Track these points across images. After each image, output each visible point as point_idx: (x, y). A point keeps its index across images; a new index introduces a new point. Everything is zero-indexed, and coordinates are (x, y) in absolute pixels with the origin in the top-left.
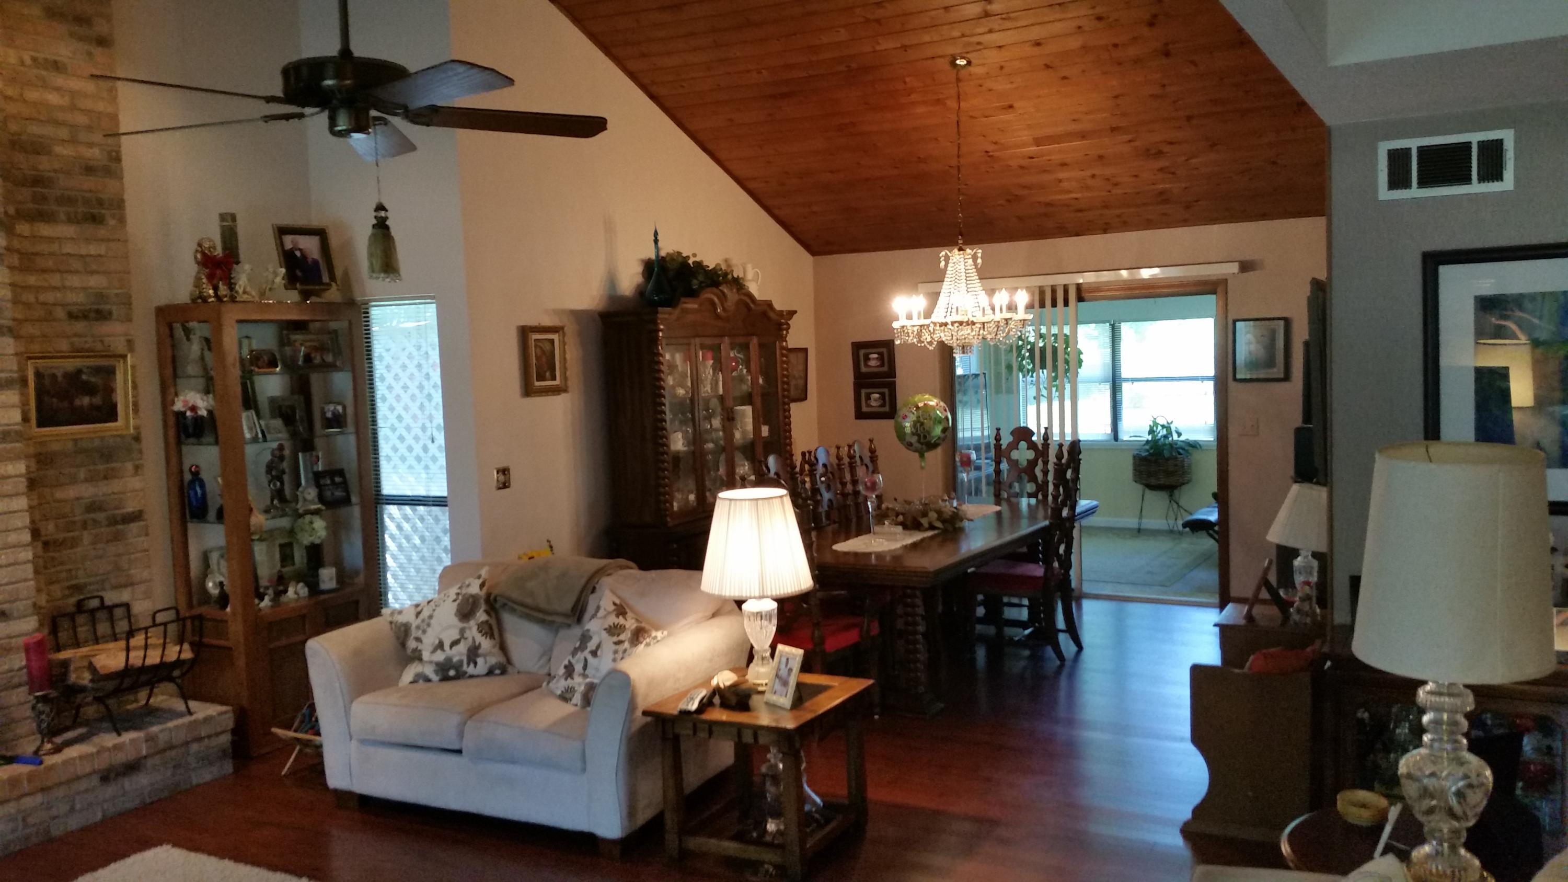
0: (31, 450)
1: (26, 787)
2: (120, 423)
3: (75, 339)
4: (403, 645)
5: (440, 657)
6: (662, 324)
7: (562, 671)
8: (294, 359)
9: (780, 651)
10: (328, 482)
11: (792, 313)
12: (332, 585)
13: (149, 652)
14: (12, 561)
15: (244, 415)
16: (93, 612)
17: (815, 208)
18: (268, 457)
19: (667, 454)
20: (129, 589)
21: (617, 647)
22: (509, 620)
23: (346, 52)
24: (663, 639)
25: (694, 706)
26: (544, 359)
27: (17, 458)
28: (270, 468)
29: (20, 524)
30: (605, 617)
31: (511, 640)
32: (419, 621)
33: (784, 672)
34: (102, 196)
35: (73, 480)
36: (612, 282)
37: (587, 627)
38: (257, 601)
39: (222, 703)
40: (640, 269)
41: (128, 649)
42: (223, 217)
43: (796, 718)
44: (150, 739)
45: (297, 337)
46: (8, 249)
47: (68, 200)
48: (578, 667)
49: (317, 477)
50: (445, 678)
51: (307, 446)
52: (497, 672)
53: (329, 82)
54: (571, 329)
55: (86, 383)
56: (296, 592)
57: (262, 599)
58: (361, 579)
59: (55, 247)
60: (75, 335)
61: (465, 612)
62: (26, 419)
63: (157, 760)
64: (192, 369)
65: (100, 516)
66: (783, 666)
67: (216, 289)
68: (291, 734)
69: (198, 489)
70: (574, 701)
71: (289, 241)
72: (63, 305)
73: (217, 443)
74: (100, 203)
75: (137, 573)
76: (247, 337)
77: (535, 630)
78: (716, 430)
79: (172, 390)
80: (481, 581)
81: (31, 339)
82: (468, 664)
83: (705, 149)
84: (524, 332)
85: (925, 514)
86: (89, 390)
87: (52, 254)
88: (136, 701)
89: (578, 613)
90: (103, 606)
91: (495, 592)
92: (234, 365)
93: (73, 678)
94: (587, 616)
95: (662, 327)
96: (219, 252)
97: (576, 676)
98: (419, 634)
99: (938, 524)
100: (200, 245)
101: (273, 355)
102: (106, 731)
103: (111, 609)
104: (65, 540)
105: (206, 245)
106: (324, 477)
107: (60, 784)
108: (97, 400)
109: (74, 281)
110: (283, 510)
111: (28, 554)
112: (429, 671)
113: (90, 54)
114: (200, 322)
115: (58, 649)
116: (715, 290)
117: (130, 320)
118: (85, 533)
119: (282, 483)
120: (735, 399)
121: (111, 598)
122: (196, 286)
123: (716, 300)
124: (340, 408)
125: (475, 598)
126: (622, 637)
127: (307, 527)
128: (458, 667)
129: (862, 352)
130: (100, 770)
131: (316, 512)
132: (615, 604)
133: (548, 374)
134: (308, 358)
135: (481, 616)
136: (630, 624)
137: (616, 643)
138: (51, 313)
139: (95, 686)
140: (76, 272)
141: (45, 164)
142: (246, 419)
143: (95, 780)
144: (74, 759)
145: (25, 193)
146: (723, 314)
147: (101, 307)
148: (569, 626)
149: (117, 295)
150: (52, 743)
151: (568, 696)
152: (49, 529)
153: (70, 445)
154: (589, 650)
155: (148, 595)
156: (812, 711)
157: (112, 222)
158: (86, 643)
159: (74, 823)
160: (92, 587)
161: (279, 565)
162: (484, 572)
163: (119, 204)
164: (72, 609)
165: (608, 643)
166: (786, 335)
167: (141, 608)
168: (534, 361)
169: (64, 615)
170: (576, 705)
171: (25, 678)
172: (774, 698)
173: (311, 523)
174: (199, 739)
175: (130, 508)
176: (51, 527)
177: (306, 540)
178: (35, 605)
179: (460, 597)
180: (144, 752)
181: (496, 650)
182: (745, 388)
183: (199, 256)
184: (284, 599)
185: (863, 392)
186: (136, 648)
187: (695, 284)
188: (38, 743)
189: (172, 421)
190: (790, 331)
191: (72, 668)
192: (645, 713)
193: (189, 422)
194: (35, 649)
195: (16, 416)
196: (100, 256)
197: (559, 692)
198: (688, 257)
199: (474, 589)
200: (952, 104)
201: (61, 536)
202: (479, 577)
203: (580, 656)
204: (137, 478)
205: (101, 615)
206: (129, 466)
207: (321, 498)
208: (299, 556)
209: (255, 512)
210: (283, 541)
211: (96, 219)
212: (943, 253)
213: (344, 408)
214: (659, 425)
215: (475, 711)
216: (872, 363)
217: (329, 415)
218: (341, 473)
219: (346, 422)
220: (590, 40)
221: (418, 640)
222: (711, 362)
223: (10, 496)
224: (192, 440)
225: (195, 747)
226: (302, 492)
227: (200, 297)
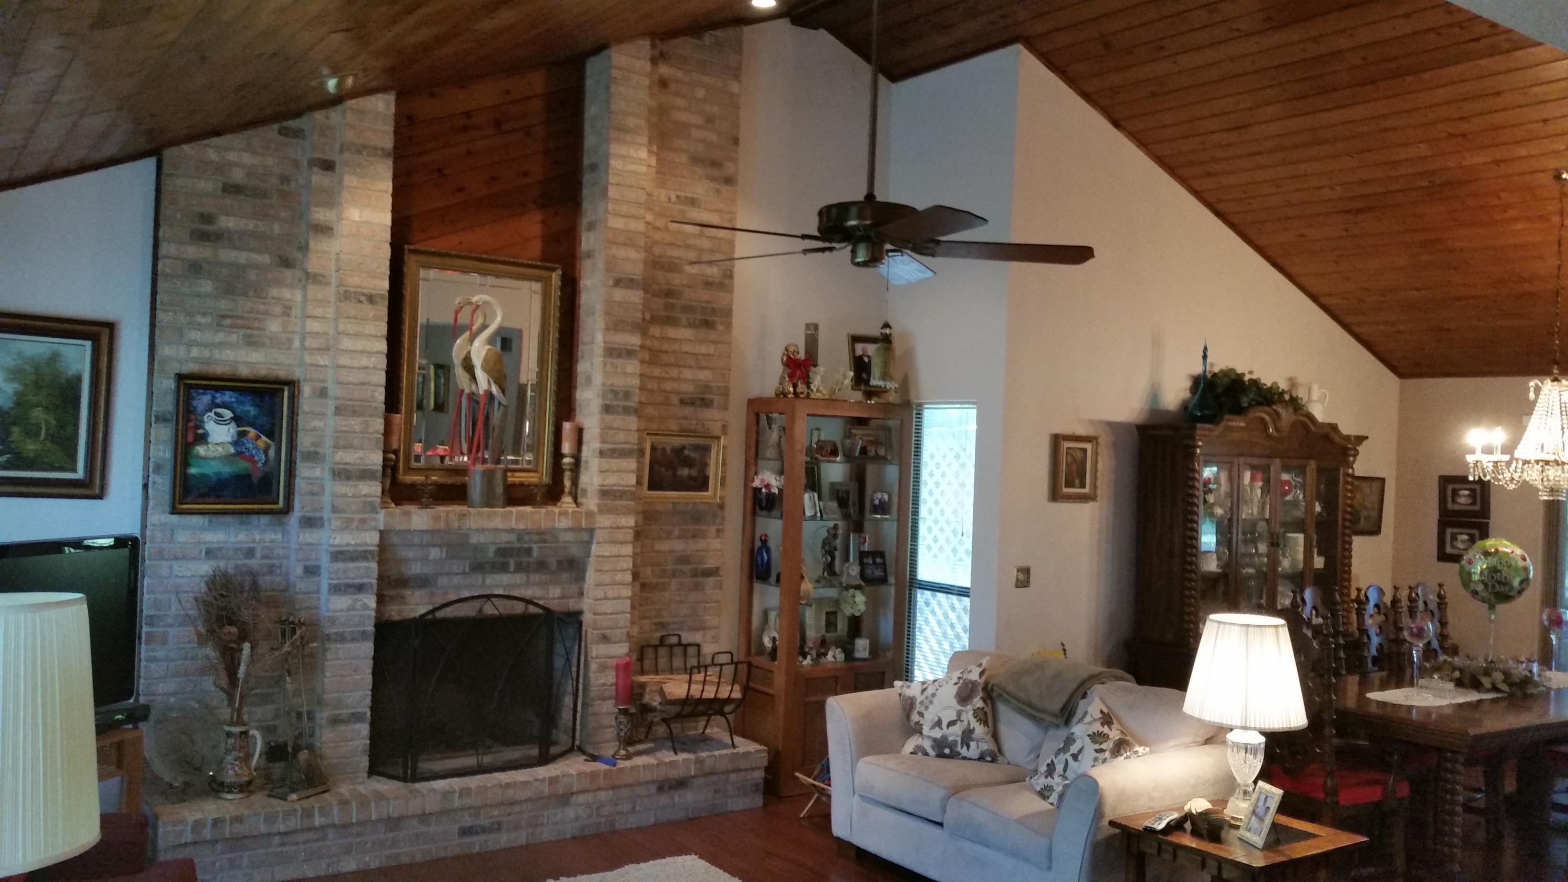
0: (641, 508)
1: (601, 782)
2: (709, 493)
3: (682, 421)
4: (908, 717)
5: (937, 734)
6: (1200, 440)
7: (1043, 768)
8: (852, 450)
9: (1260, 788)
10: (871, 562)
11: (1361, 439)
12: (865, 655)
13: (706, 687)
14: (616, 595)
15: (807, 496)
16: (671, 646)
17: (1402, 328)
18: (825, 534)
19: (1195, 574)
20: (701, 632)
21: (1097, 755)
22: (1004, 711)
23: (870, 197)
24: (1144, 755)
25: (1161, 826)
26: (1074, 467)
27: (627, 512)
28: (825, 542)
29: (625, 566)
30: (1090, 723)
31: (1003, 730)
32: (923, 697)
33: (1260, 811)
34: (715, 306)
35: (669, 536)
36: (1154, 395)
37: (1072, 731)
38: (801, 658)
39: (761, 743)
40: (1188, 384)
41: (690, 682)
42: (808, 326)
43: (1265, 858)
44: (699, 762)
45: (859, 431)
46: (641, 347)
47: (688, 309)
48: (1059, 768)
49: (862, 555)
50: (940, 755)
51: (858, 527)
52: (989, 759)
53: (853, 223)
54: (1105, 440)
55: (687, 457)
56: (834, 656)
57: (805, 658)
58: (890, 654)
59: (676, 347)
60: (685, 418)
61: (964, 697)
62: (639, 483)
63: (702, 781)
64: (770, 453)
65: (686, 568)
66: (1261, 804)
67: (795, 386)
68: (811, 781)
69: (765, 555)
70: (1051, 800)
71: (859, 348)
72: (678, 393)
73: (781, 517)
74: (714, 311)
75: (710, 620)
76: (818, 429)
77: (1028, 726)
78: (1260, 555)
79: (753, 469)
80: (981, 670)
81: (650, 419)
82: (962, 747)
83: (1275, 265)
84: (1056, 440)
85: (1487, 673)
86: (689, 463)
87: (674, 352)
88: (696, 729)
89: (1067, 715)
90: (679, 644)
91: (993, 682)
92: (801, 452)
93: (647, 699)
94: (1075, 720)
95: (1200, 444)
96: (802, 355)
97: (1056, 777)
98: (922, 709)
99: (1505, 687)
100: (787, 349)
101: (835, 445)
102: (667, 749)
103: (686, 646)
104: (658, 583)
105: (791, 349)
106: (867, 557)
107: (626, 786)
108: (694, 472)
109: (688, 374)
110: (831, 581)
111: (628, 592)
112: (927, 745)
113: (718, 192)
114: (780, 414)
115: (642, 673)
116: (1267, 409)
117: (726, 409)
118: (673, 580)
119: (833, 558)
120: (1284, 524)
121: (687, 638)
122: (780, 384)
123: (1267, 418)
124: (886, 497)
125: (974, 683)
126: (1104, 746)
127: (850, 600)
128: (952, 746)
129: (1450, 487)
130: (658, 781)
131: (858, 587)
132: (1102, 712)
133: (1077, 482)
134: (864, 451)
135: (978, 702)
136: (1114, 734)
137: (1097, 751)
138: (668, 398)
139: (663, 708)
140: (690, 367)
141: (676, 279)
142: (808, 498)
143: (653, 789)
144: (638, 766)
145: (658, 303)
146: (1275, 434)
147: (707, 396)
148: (1058, 726)
149: (718, 387)
150: (627, 750)
151: (1047, 793)
152: (647, 573)
153: (670, 506)
154: (1071, 752)
155: (715, 639)
156: (1283, 855)
157: (721, 328)
158: (663, 672)
159: (633, 822)
160: (674, 626)
161: (824, 630)
162: (985, 662)
163: (728, 313)
164: (657, 643)
165: (1090, 747)
166: (1354, 462)
167: (708, 649)
168: (1063, 467)
169: (649, 646)
170: (1052, 804)
171: (613, 693)
172: (1248, 835)
173: (854, 596)
174: (739, 770)
175: (710, 563)
176: (649, 571)
177: (848, 611)
178: (628, 633)
179: (961, 681)
180: (693, 773)
181: (989, 738)
182: (1299, 513)
183: (785, 359)
184: (823, 660)
185: (1449, 531)
186: (697, 682)
187: (1245, 402)
188: (616, 749)
189: (750, 494)
190: (1358, 458)
191: (648, 689)
192: (1112, 823)
193: (763, 497)
194: (624, 669)
195: (632, 480)
196: (709, 355)
197: (1039, 789)
198: (1244, 374)
199: (974, 676)
200: (1556, 219)
201: (655, 580)
202: (980, 665)
203: (1062, 757)
204: (719, 540)
205: (678, 651)
206: (713, 529)
207: (862, 575)
208: (842, 626)
209: (806, 580)
210: (829, 610)
211: (707, 324)
212: (1532, 384)
213: (890, 496)
214: (1189, 542)
215: (958, 790)
216: (1462, 500)
217: (877, 502)
218: (882, 554)
219: (890, 510)
220: (1156, 163)
221: (921, 714)
222: (1260, 484)
223: (622, 543)
224: (764, 513)
225: (733, 777)
226: (847, 568)
227: (782, 393)
